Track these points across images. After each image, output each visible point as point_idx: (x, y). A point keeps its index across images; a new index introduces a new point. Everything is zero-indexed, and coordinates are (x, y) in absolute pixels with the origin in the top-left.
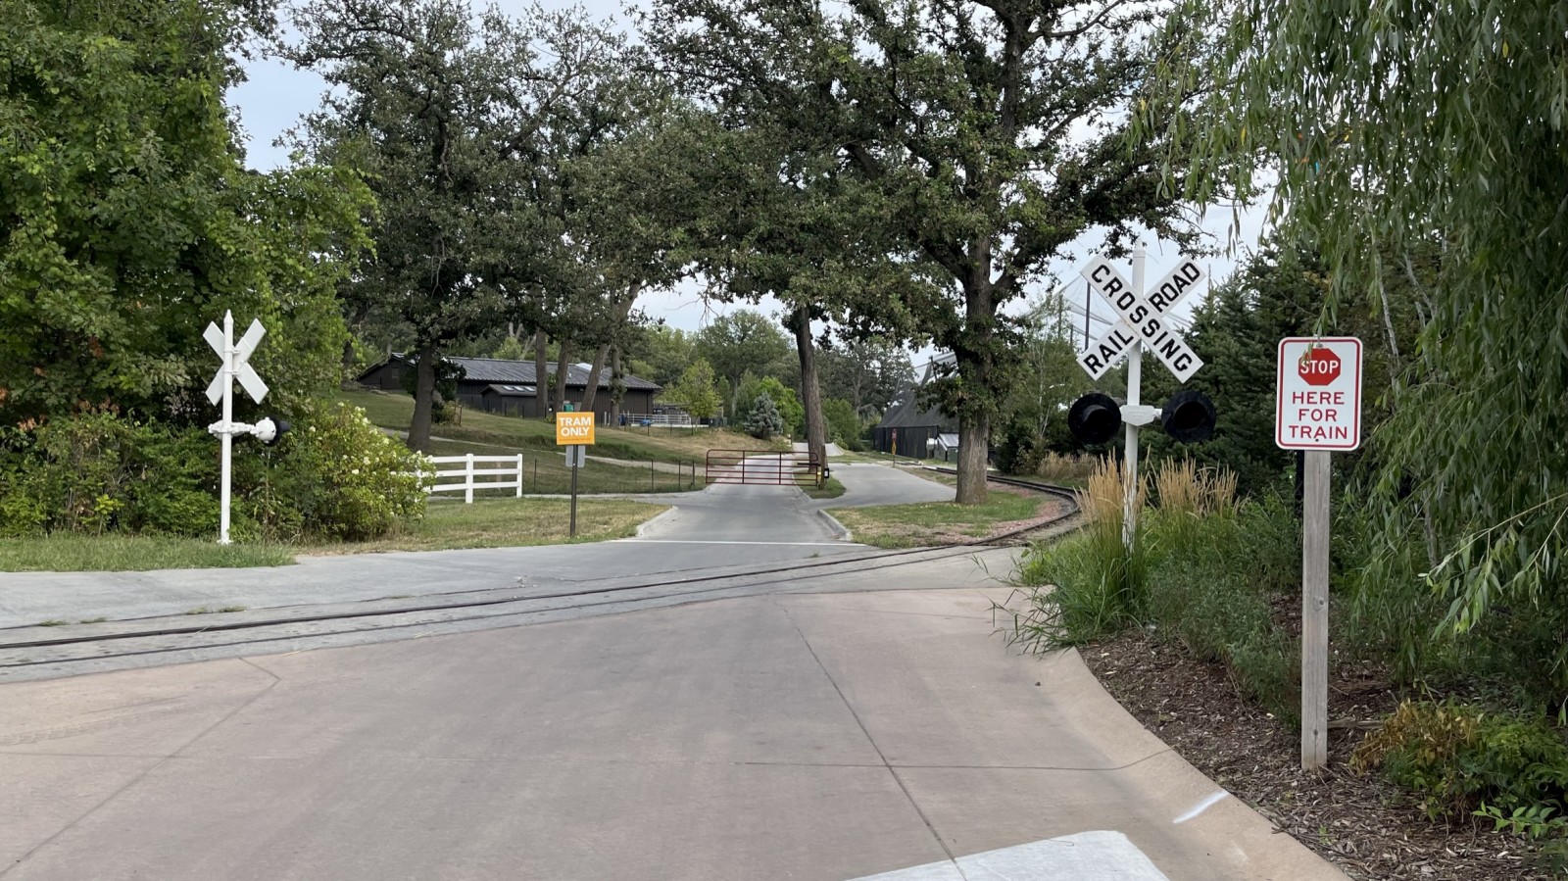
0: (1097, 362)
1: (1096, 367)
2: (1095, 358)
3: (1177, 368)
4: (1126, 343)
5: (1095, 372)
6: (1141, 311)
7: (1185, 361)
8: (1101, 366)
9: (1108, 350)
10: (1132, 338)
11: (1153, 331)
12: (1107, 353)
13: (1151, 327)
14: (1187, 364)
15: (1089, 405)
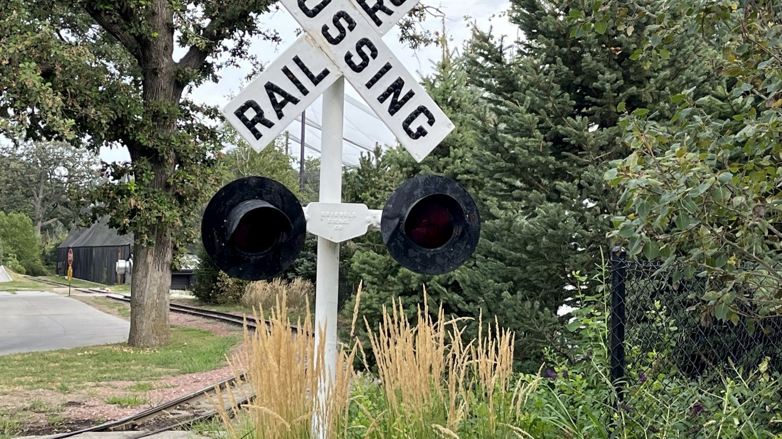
0: (260, 117)
1: (259, 127)
2: (257, 108)
3: (409, 132)
4: (316, 81)
5: (258, 136)
6: (342, 22)
7: (421, 121)
8: (269, 125)
9: (283, 93)
10: (326, 73)
11: (366, 60)
12: (279, 99)
13: (362, 55)
14: (426, 127)
15: (243, 200)
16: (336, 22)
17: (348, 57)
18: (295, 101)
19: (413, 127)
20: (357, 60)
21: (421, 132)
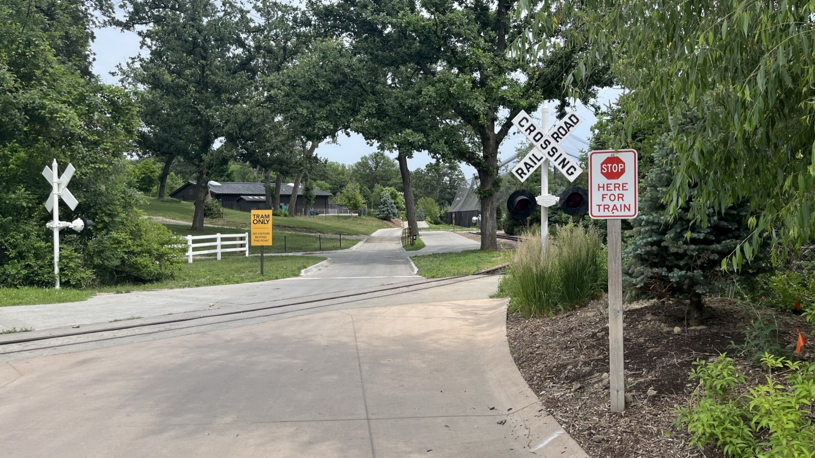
0: (523, 172)
1: (522, 175)
2: (522, 170)
3: (568, 174)
4: (539, 160)
5: (522, 177)
6: (547, 142)
8: (525, 174)
9: (529, 165)
10: (542, 158)
13: (553, 152)
14: (573, 171)
15: (518, 196)
16: (545, 142)
17: (549, 153)
18: (533, 167)
19: (570, 172)
20: (551, 153)
21: (572, 173)
